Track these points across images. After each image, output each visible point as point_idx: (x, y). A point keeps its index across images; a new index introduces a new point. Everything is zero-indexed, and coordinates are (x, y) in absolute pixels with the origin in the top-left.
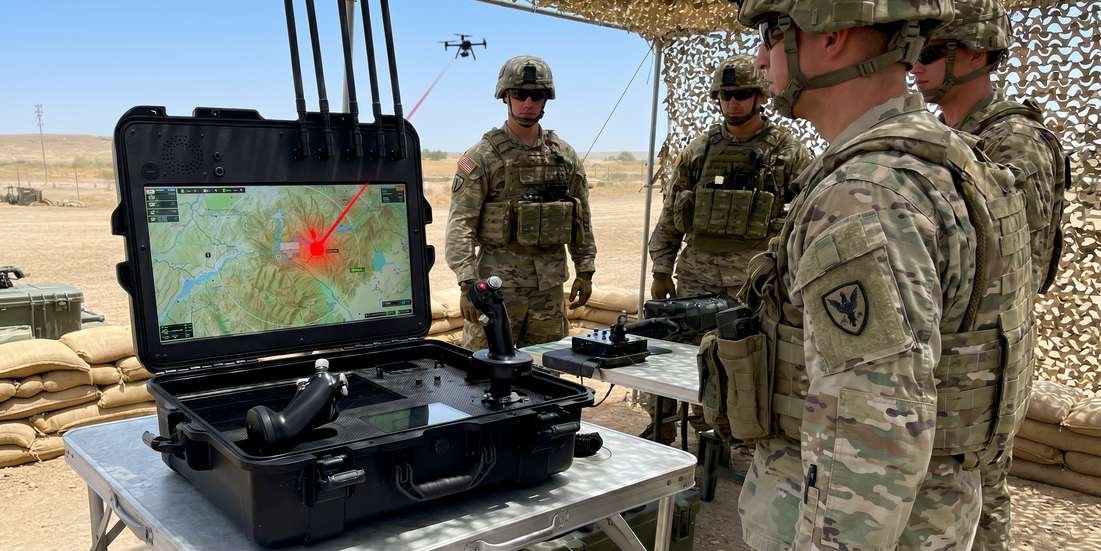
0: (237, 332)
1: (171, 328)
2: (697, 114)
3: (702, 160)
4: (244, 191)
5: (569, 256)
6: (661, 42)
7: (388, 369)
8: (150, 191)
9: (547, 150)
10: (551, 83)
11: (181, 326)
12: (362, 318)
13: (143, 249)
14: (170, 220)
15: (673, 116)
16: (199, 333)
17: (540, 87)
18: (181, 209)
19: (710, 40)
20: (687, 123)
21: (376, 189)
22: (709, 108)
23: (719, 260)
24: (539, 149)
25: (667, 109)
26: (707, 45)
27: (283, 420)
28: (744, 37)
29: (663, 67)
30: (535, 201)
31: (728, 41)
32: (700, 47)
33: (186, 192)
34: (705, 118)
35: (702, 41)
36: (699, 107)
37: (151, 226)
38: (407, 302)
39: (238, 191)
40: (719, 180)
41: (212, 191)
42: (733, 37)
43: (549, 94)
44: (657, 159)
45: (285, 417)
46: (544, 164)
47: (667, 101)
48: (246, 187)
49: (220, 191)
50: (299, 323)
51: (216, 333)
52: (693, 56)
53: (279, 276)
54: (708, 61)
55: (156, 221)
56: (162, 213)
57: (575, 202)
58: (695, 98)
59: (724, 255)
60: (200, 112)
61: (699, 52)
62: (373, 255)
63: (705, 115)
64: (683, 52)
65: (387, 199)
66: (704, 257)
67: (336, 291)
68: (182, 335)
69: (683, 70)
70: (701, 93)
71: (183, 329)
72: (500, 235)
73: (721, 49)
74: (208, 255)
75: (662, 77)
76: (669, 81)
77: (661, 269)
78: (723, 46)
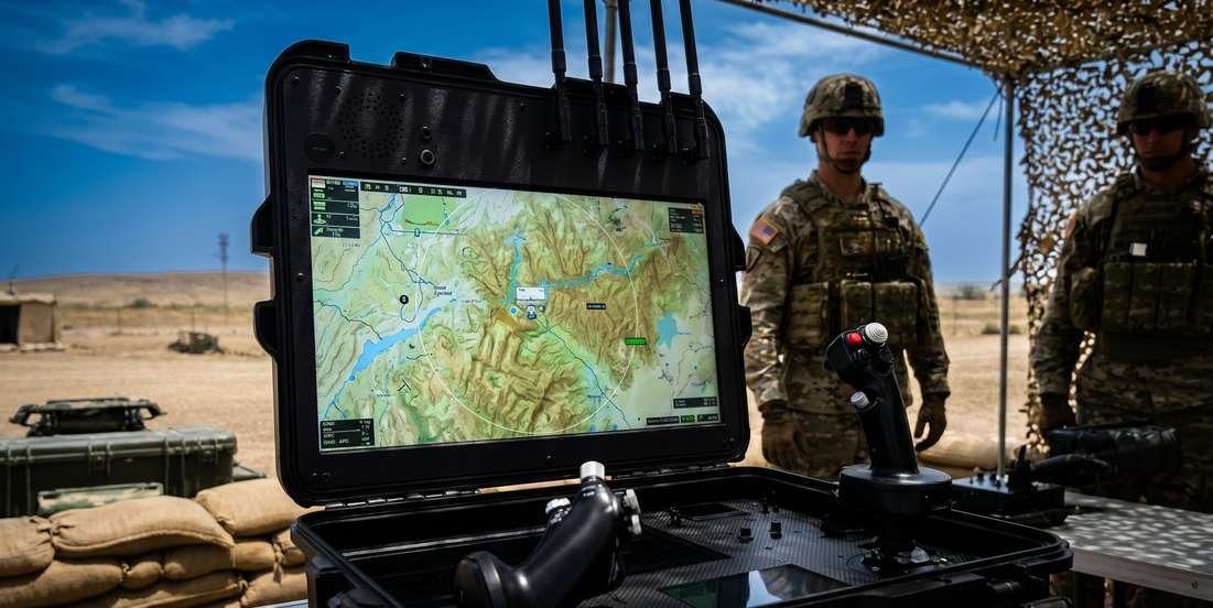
0: (446, 438)
1: (339, 425)
2: (1071, 176)
3: (1107, 223)
4: (464, 195)
5: (911, 372)
6: (1011, 79)
7: (689, 514)
8: (317, 183)
9: (874, 208)
10: (879, 109)
11: (356, 423)
12: (640, 425)
13: (300, 279)
14: (346, 234)
15: (1034, 182)
16: (385, 438)
17: (868, 114)
18: (364, 216)
19: (1083, 76)
20: (1056, 189)
21: (662, 209)
22: (1089, 166)
23: (1143, 372)
24: (865, 207)
25: (1027, 172)
26: (1080, 82)
27: (523, 581)
28: (1131, 67)
29: (1017, 116)
30: (863, 279)
31: (1108, 74)
32: (1069, 85)
33: (373, 189)
34: (1084, 181)
35: (1071, 77)
36: (1074, 167)
37: (317, 242)
38: (711, 402)
39: (455, 194)
40: (1139, 250)
41: (414, 191)
42: (1115, 69)
43: (876, 127)
44: (1016, 244)
45: (528, 574)
46: (873, 228)
47: (1026, 160)
48: (468, 189)
49: (427, 192)
50: (545, 429)
51: (410, 439)
52: (1059, 98)
53: (514, 342)
54: (1082, 104)
55: (326, 234)
56: (335, 221)
57: (919, 283)
58: (1067, 154)
59: (1154, 364)
60: (402, 58)
61: (1068, 92)
62: (657, 318)
63: (1083, 176)
64: (1043, 92)
65: (679, 226)
66: (1119, 370)
67: (602, 372)
68: (356, 441)
69: (1046, 118)
70: (1075, 147)
71: (357, 429)
72: (813, 333)
73: (1101, 86)
74: (404, 300)
75: (1017, 130)
76: (1027, 135)
77: (1052, 388)
78: (1102, 81)
